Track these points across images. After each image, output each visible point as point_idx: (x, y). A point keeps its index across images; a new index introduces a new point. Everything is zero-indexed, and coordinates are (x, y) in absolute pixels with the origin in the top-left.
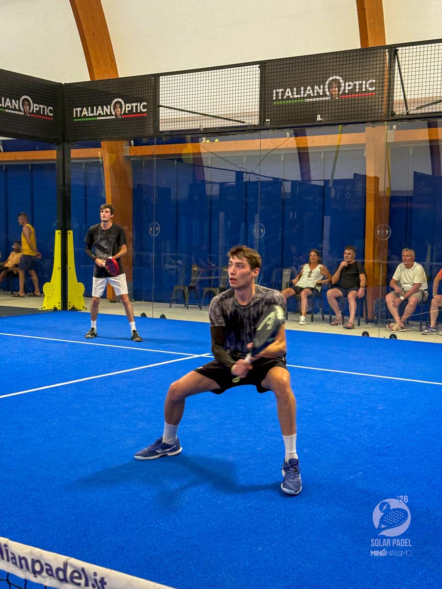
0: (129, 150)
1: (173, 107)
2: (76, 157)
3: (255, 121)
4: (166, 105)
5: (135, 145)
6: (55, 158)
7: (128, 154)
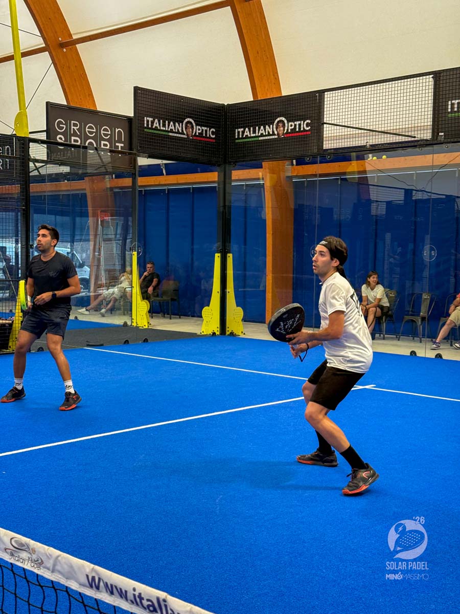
0: (291, 170)
1: (338, 124)
2: (237, 178)
3: (428, 135)
4: (330, 122)
5: (297, 164)
6: (216, 179)
7: (290, 174)
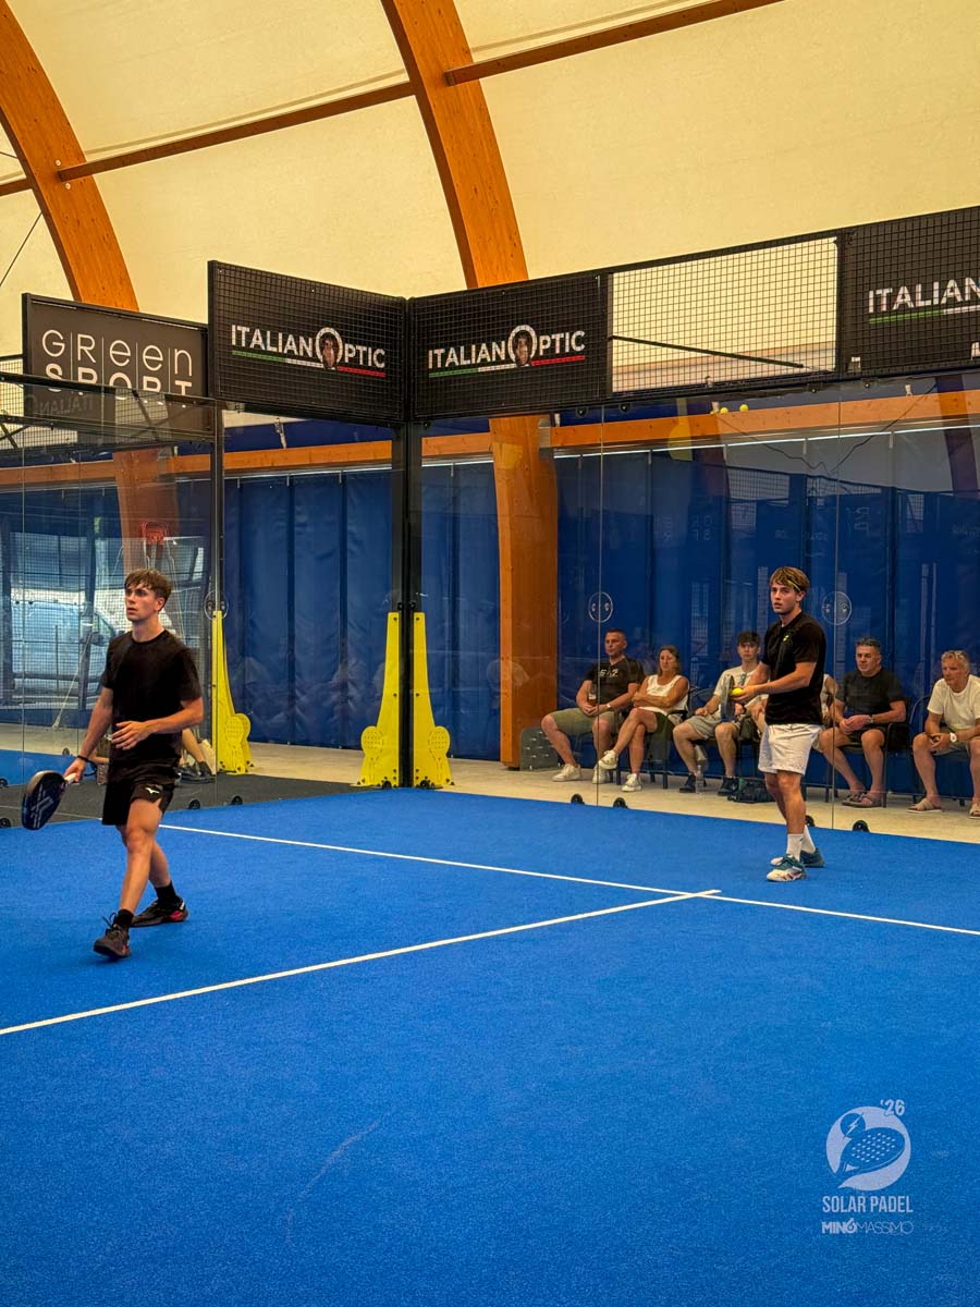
1: (642, 339)
2: (434, 454)
3: (828, 362)
4: (626, 335)
5: (563, 423)
7: (548, 444)
